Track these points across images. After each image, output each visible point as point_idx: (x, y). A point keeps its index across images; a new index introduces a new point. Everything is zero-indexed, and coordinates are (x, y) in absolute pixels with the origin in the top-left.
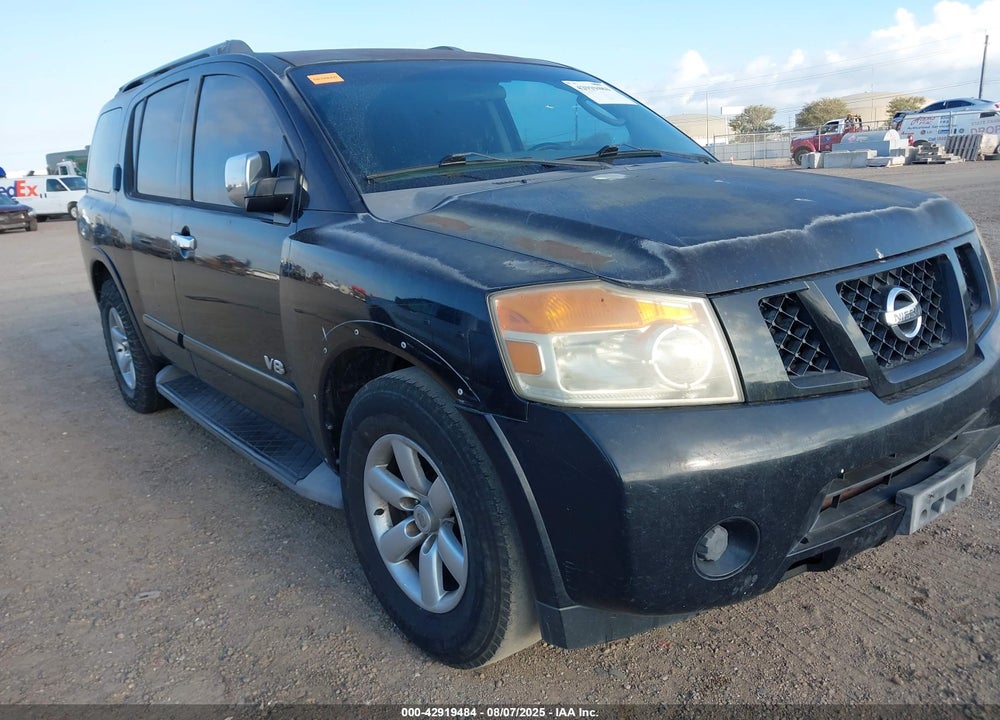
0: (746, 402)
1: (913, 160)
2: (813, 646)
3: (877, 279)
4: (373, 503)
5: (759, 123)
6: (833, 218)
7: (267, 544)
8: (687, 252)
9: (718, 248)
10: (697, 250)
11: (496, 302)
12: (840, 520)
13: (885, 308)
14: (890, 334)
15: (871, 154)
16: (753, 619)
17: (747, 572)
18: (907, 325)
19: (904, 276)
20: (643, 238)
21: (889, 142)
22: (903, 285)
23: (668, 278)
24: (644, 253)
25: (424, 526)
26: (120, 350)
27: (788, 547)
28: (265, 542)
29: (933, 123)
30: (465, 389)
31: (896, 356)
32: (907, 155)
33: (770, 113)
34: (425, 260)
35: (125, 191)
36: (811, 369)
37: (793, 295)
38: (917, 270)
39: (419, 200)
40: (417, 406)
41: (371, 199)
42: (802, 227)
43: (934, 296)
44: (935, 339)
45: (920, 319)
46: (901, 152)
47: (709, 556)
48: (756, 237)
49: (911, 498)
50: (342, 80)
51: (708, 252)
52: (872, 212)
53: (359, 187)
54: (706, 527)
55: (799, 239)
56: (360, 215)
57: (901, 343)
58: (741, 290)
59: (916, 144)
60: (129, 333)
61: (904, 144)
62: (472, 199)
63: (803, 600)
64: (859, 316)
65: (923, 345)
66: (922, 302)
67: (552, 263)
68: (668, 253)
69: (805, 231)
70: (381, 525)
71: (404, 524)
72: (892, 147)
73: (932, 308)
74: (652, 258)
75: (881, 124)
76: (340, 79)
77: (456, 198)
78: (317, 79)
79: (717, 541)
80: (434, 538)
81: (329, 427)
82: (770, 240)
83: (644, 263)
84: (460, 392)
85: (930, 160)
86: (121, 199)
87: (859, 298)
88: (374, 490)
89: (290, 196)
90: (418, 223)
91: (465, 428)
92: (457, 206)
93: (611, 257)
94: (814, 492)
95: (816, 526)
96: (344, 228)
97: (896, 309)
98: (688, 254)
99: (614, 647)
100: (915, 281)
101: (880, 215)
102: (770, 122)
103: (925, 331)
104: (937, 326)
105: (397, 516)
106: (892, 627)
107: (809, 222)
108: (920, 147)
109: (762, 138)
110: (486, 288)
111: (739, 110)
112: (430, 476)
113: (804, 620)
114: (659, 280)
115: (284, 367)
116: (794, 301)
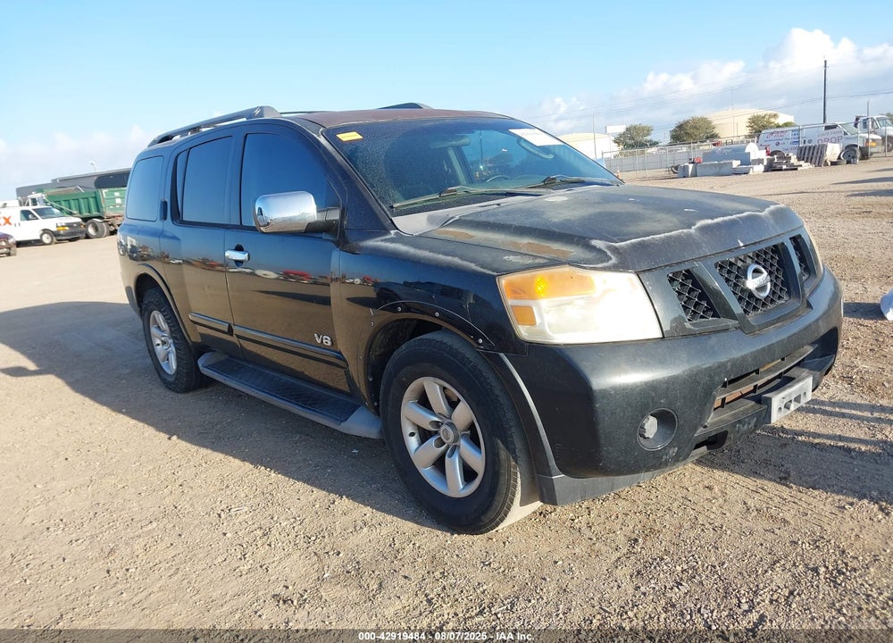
0: (664, 337)
1: (771, 168)
2: (714, 508)
3: (741, 260)
4: (407, 429)
5: (639, 139)
6: (709, 221)
7: (316, 473)
8: (620, 246)
9: (639, 243)
10: (627, 245)
11: (503, 282)
12: (727, 415)
13: (746, 278)
14: (751, 295)
15: (736, 163)
16: (674, 496)
17: (671, 446)
18: (761, 288)
19: (759, 257)
20: (592, 239)
21: (749, 153)
22: (757, 263)
23: (611, 262)
24: (594, 248)
25: (448, 439)
26: (158, 345)
27: (696, 429)
28: (313, 471)
29: (786, 135)
30: (484, 339)
31: (755, 308)
32: (765, 163)
33: (648, 131)
34: (449, 258)
35: (172, 219)
36: (702, 317)
37: (688, 271)
38: (766, 253)
39: (430, 220)
40: (445, 354)
41: (398, 220)
42: (690, 228)
43: (778, 270)
44: (780, 298)
45: (769, 284)
46: (760, 161)
47: (646, 435)
48: (662, 235)
49: (770, 399)
50: (361, 137)
51: (634, 245)
52: (734, 216)
53: (388, 213)
54: (644, 416)
55: (689, 235)
56: (392, 232)
57: (757, 300)
58: (656, 269)
59: (772, 154)
60: (173, 329)
61: (762, 155)
62: (469, 218)
63: (706, 483)
64: (730, 283)
65: (772, 301)
66: (770, 273)
67: (536, 257)
68: (609, 248)
69: (693, 230)
70: (412, 443)
71: (432, 441)
72: (752, 157)
73: (777, 277)
74: (600, 251)
75: (741, 138)
76: (359, 137)
77: (457, 218)
78: (345, 137)
79: (651, 426)
80: (455, 448)
81: (371, 379)
82: (671, 237)
83: (594, 254)
84: (481, 341)
85: (784, 167)
86: (169, 226)
87: (729, 272)
88: (408, 419)
89: (336, 220)
90: (436, 235)
91: (482, 367)
92: (461, 222)
93: (574, 251)
94: (708, 395)
95: (712, 419)
96: (382, 241)
97: (753, 278)
98: (622, 248)
99: (580, 518)
100: (765, 260)
101: (740, 218)
102: (648, 138)
103: (773, 293)
104: (781, 289)
105: (424, 435)
106: (766, 494)
107: (694, 225)
108: (775, 156)
109: (643, 153)
110: (495, 274)
111: (621, 129)
112: (453, 404)
113: (708, 494)
114: (605, 264)
115: (332, 341)
116: (689, 275)
